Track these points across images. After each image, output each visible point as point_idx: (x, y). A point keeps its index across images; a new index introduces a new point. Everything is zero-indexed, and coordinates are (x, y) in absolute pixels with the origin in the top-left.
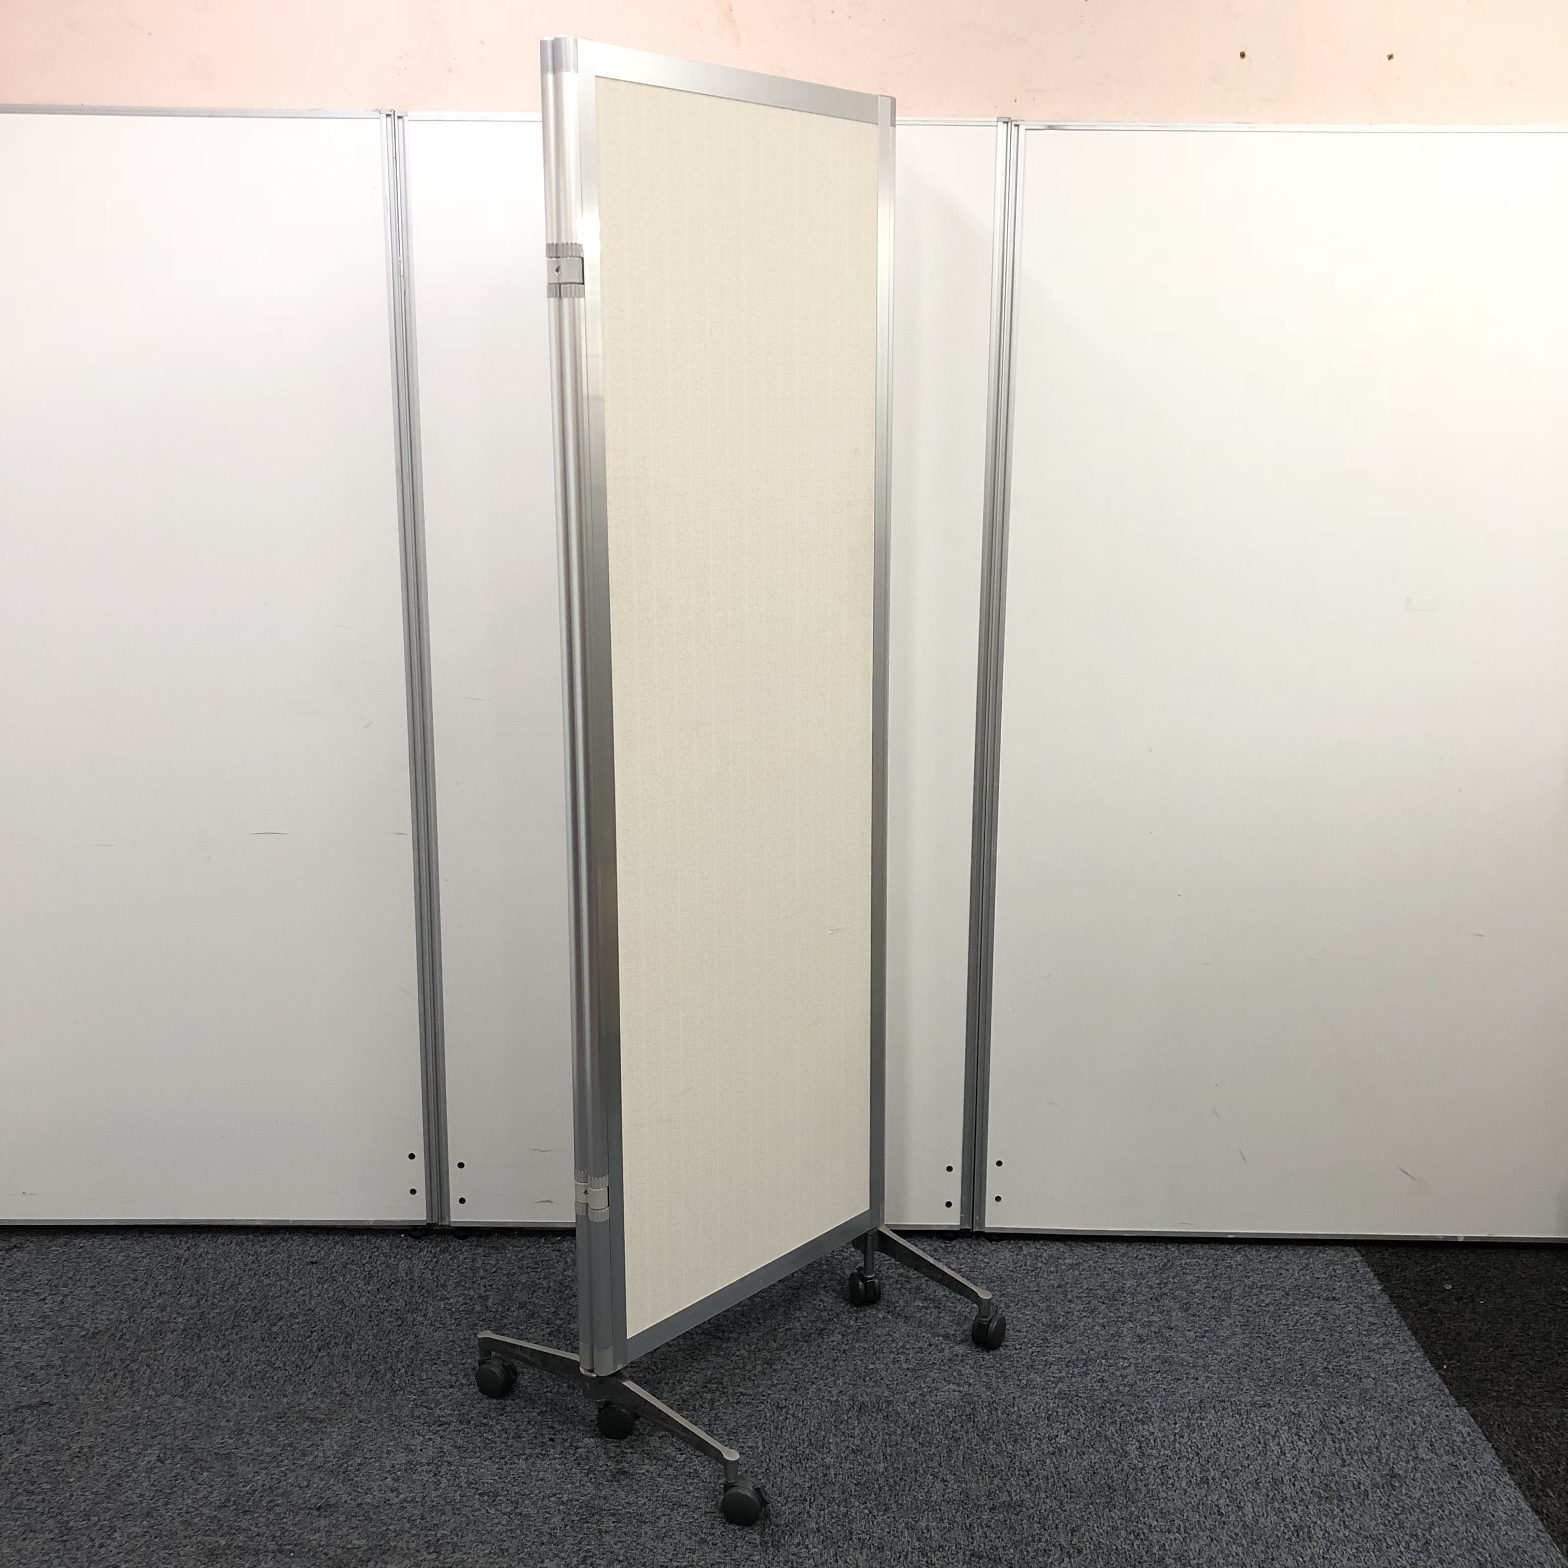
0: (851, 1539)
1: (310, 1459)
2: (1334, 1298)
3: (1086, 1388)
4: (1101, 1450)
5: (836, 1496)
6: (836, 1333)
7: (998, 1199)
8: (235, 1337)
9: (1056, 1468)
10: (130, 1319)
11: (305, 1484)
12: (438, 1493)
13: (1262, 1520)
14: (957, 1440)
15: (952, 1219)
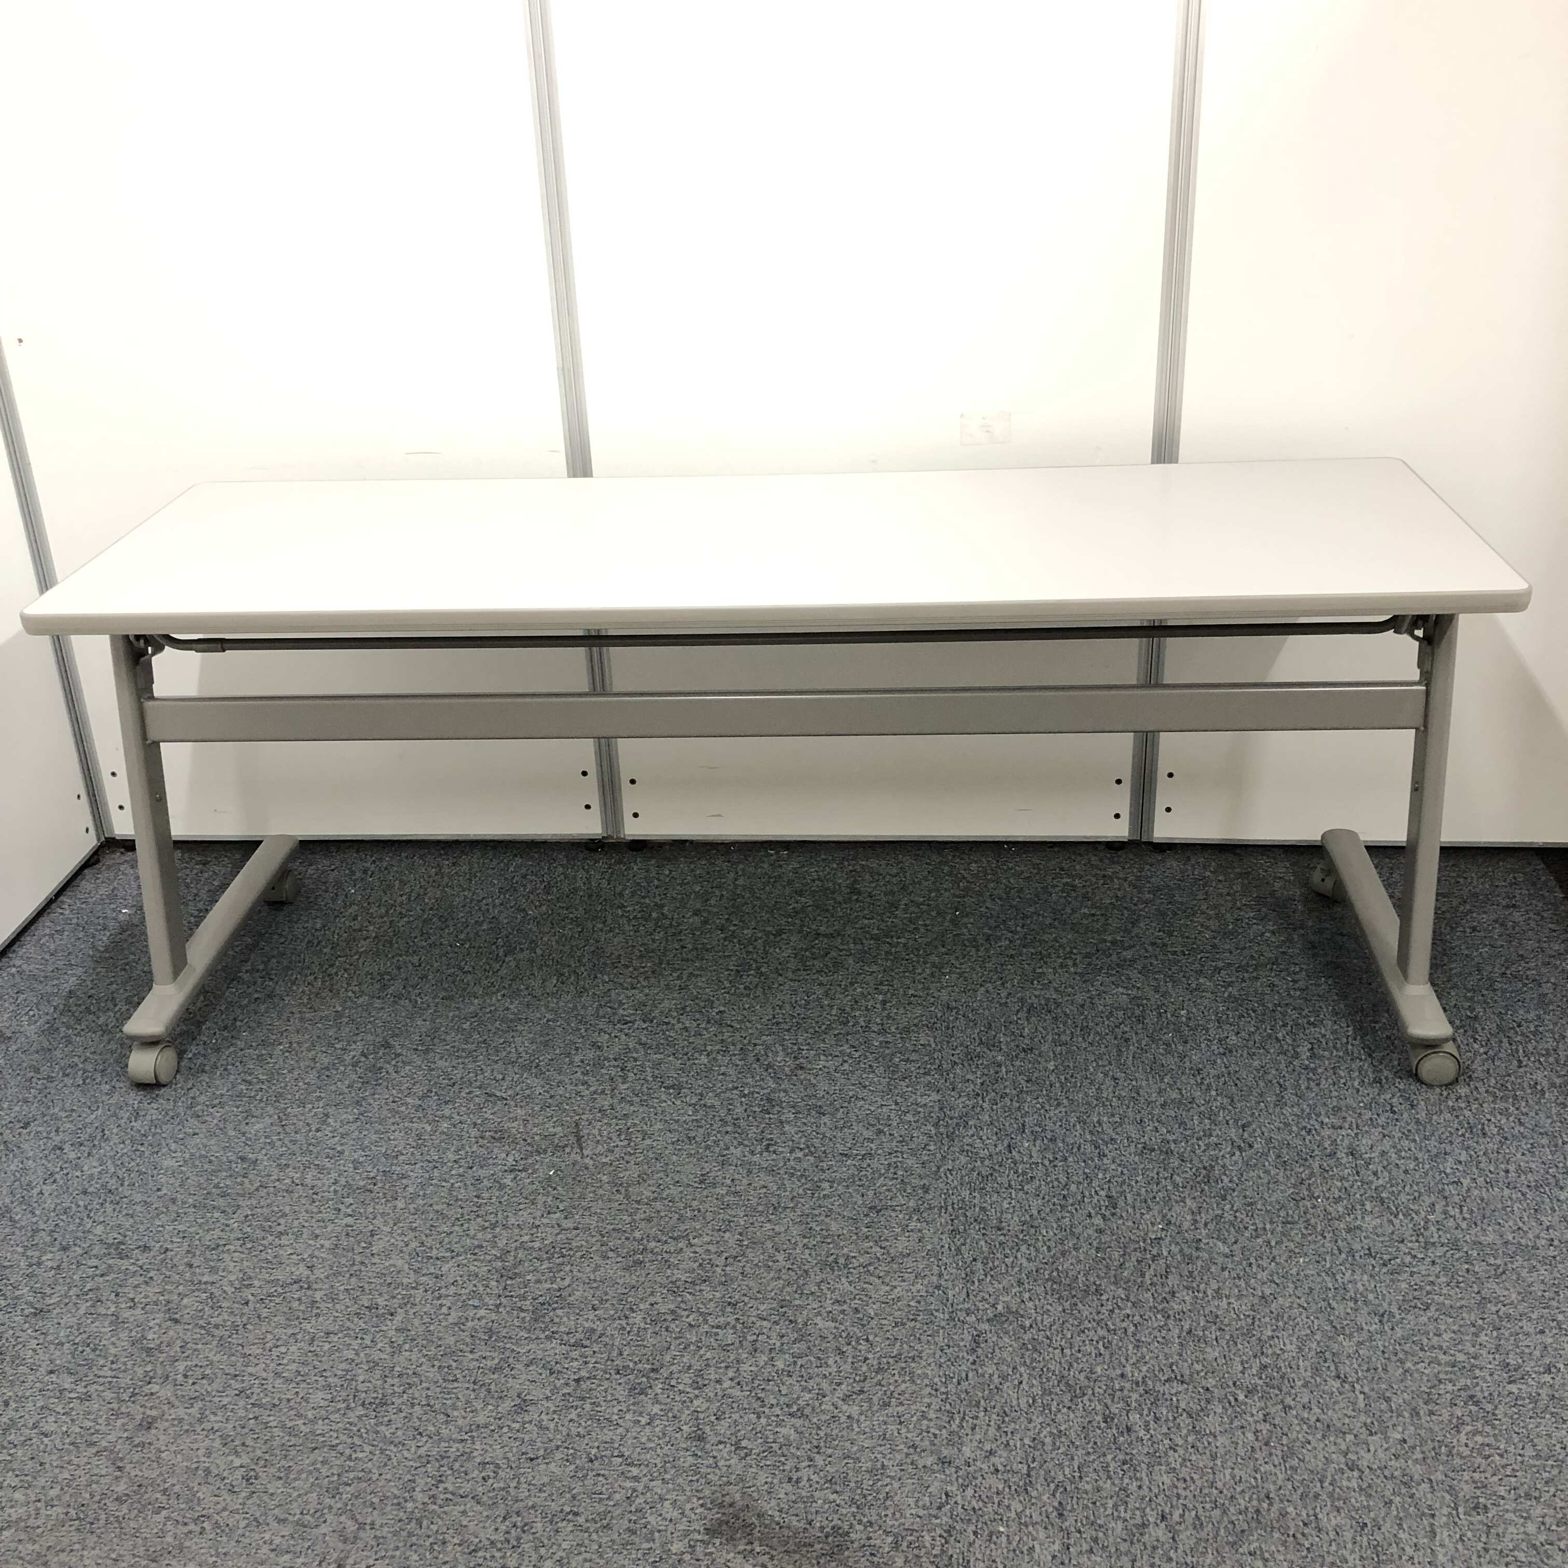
0: (1024, 1131)
1: (504, 1053)
2: (1514, 906)
3: (1256, 991)
4: (1272, 1051)
5: (1008, 1091)
6: (1003, 938)
7: (1168, 810)
8: (424, 944)
9: (1226, 1067)
10: (324, 927)
11: (501, 1077)
12: (626, 1086)
13: (1435, 1117)
14: (1127, 1040)
15: (1120, 830)
